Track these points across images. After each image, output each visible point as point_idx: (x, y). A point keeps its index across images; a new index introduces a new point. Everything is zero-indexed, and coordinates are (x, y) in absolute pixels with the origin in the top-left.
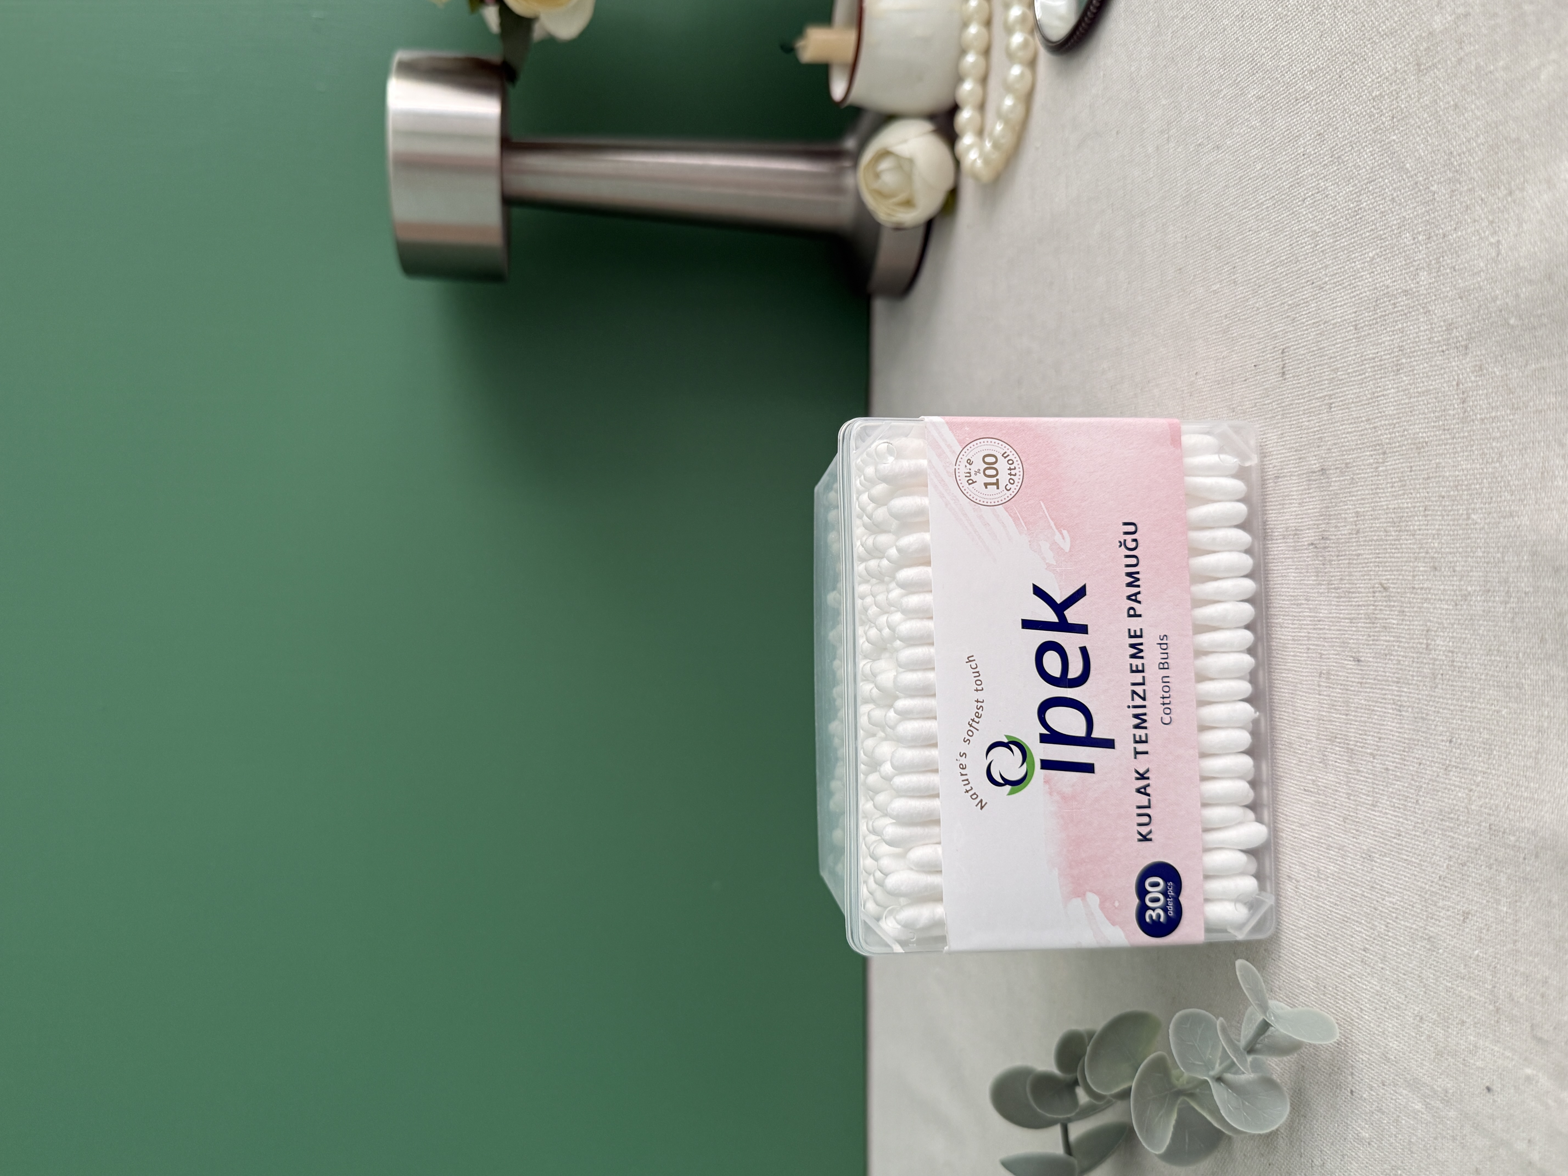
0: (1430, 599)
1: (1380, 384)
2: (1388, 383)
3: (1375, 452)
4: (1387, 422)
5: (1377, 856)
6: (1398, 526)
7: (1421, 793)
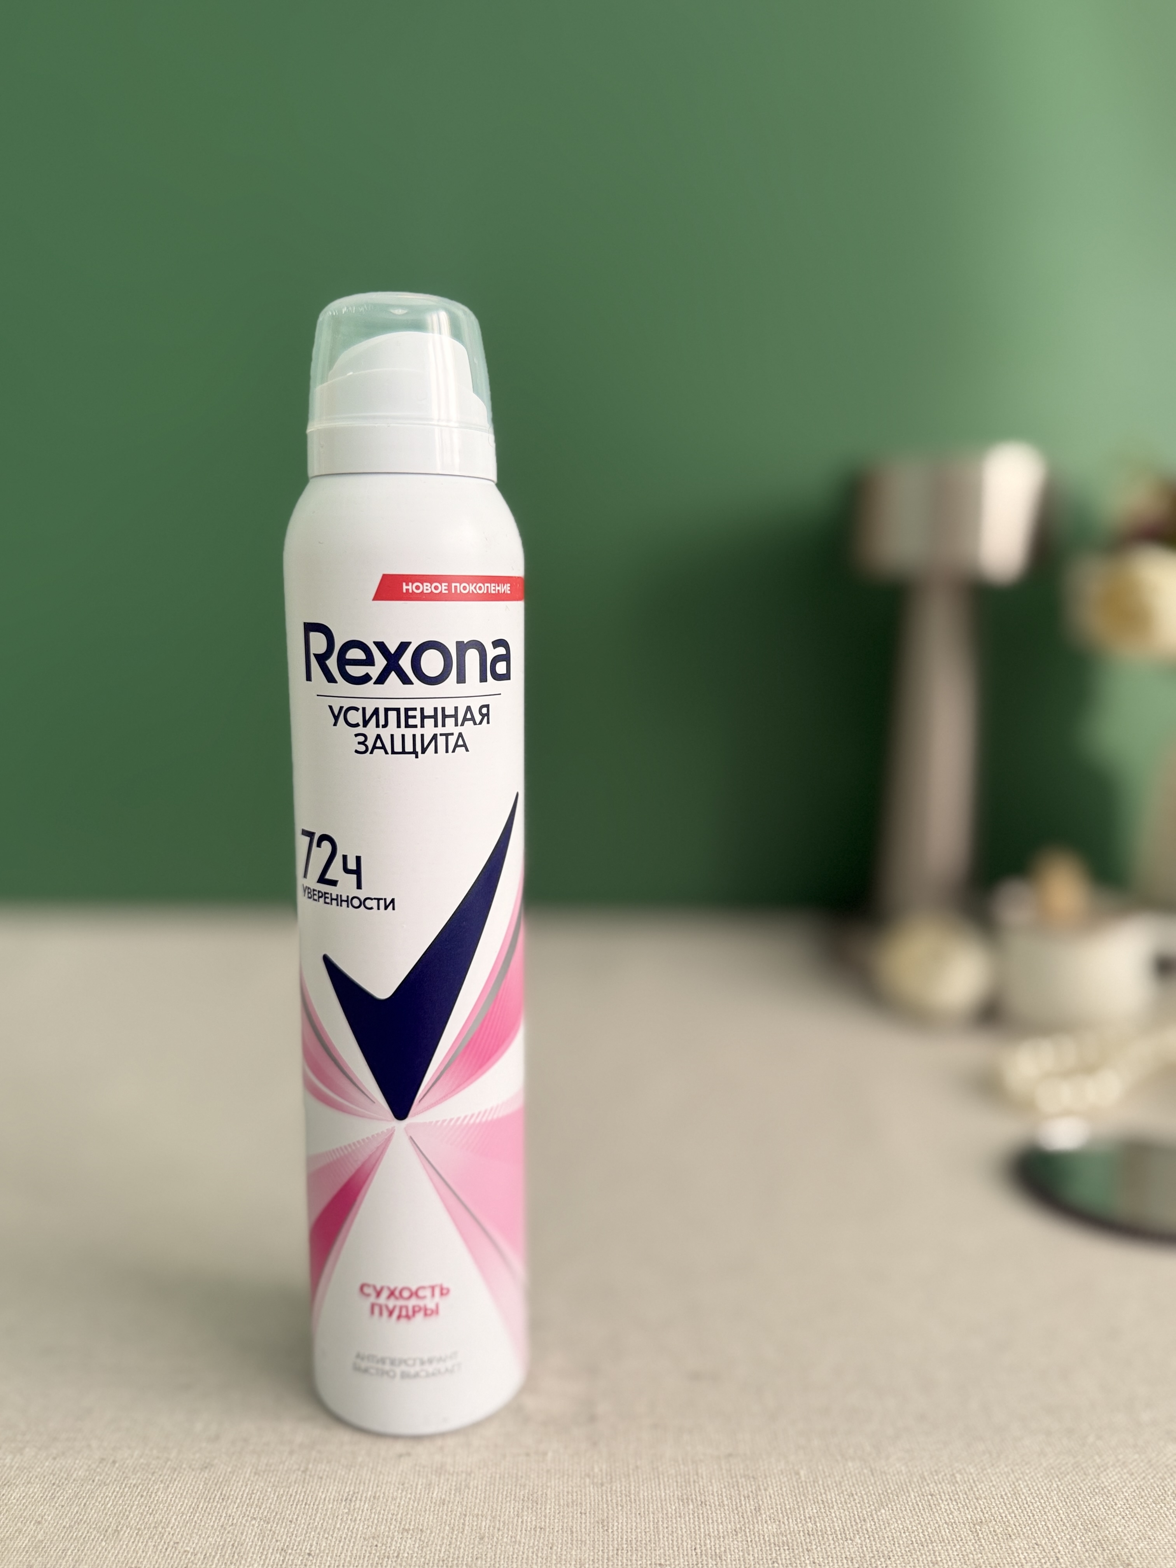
0: (452, 1533)
1: (671, 1481)
2: (672, 1489)
3: (604, 1475)
4: (633, 1488)
5: (206, 1475)
6: (528, 1499)
7: (262, 1523)
